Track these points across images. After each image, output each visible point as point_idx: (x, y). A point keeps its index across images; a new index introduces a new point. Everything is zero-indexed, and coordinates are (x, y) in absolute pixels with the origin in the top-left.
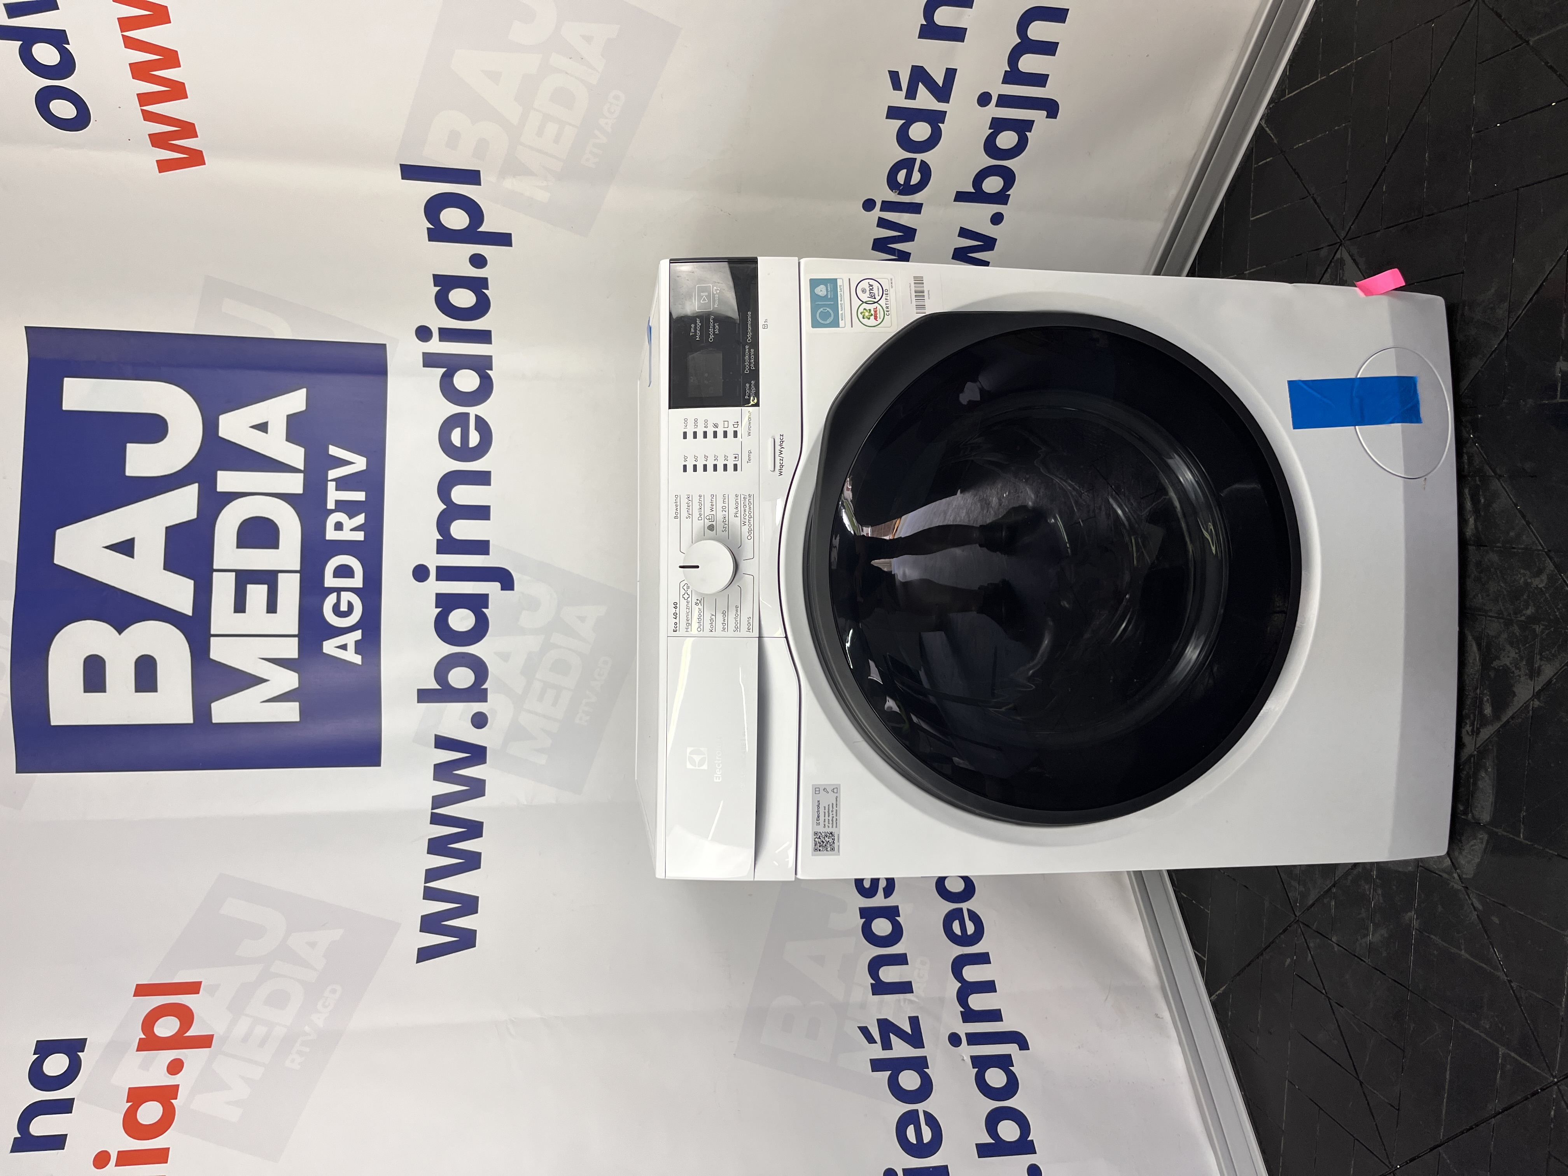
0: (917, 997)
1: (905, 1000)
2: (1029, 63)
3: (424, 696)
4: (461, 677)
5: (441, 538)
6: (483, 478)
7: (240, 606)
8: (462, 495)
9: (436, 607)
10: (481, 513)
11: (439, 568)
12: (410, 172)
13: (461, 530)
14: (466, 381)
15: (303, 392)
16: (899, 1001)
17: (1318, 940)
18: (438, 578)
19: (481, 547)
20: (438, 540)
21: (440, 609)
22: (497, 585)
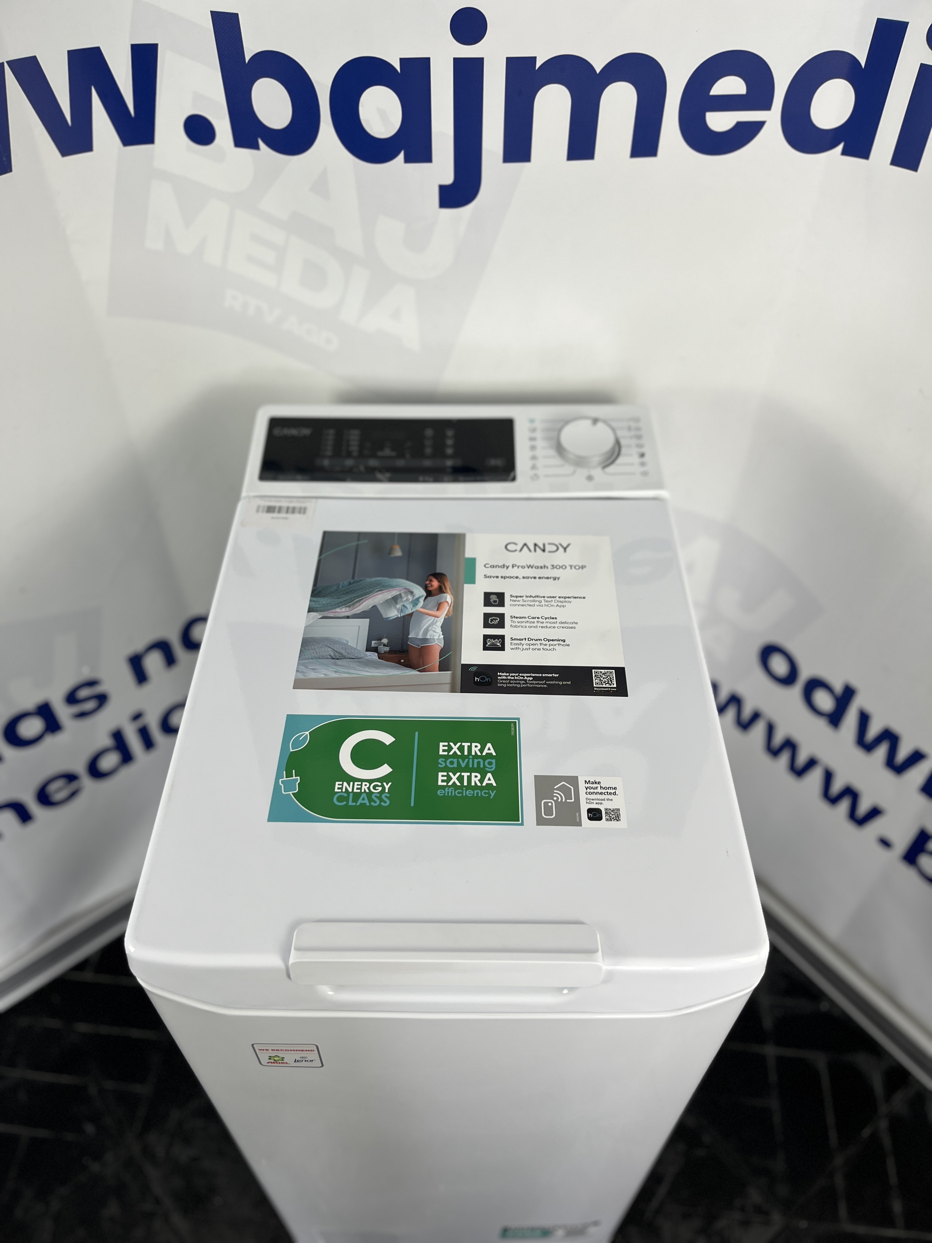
3: (227, 27)
4: (271, 103)
5: (538, 64)
6: (646, 142)
8: (618, 103)
9: (401, 59)
10: (582, 143)
11: (478, 63)
14: (832, 104)
18: (459, 63)
19: (518, 146)
20: (534, 59)
21: (398, 68)
22: (449, 178)
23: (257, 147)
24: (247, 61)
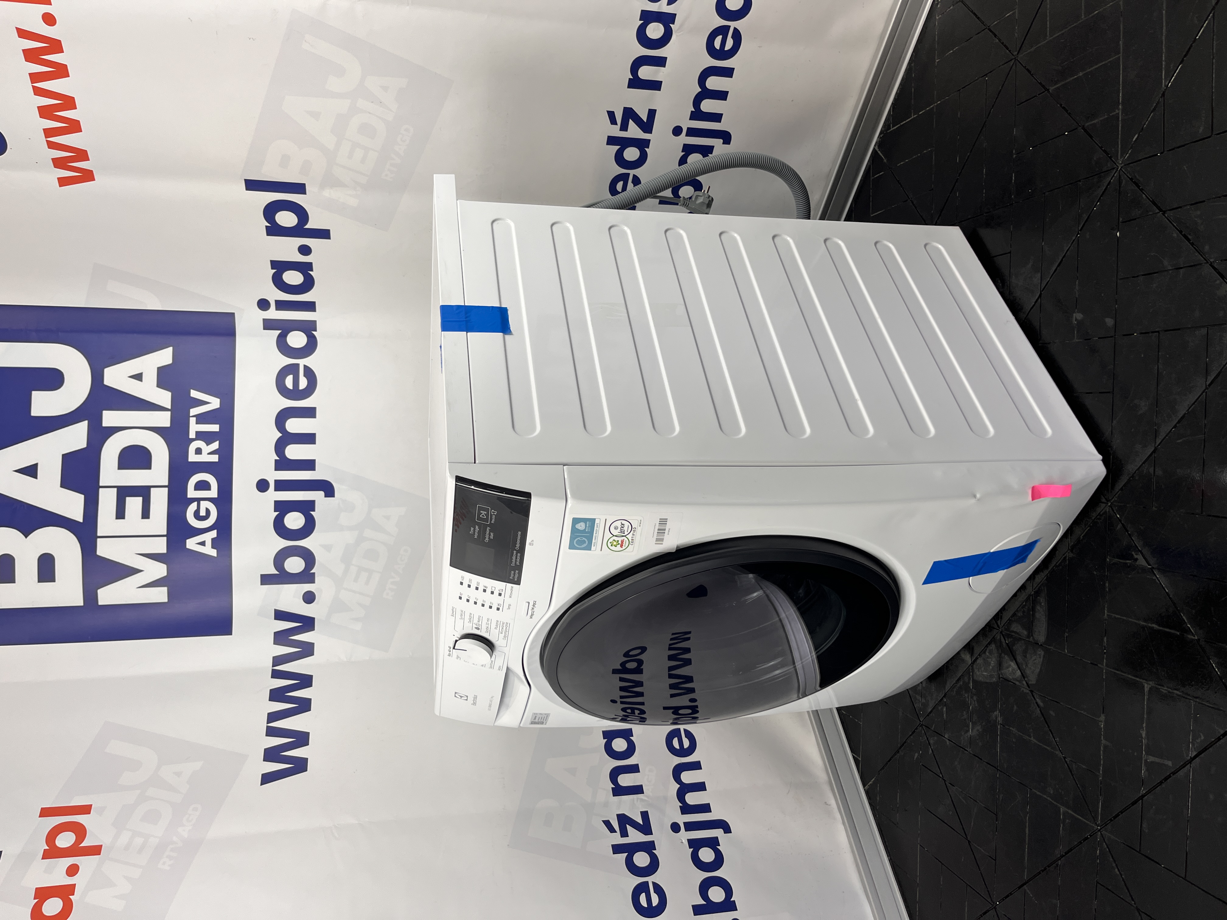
0: (648, 797)
1: (638, 799)
2: (708, 106)
3: (266, 579)
4: (294, 565)
5: (278, 458)
6: (310, 413)
7: (120, 514)
8: (294, 425)
9: (275, 511)
10: (309, 439)
11: (276, 482)
12: (252, 185)
13: (294, 452)
14: (297, 339)
15: (169, 351)
16: (633, 799)
17: (935, 738)
18: (276, 489)
19: (309, 465)
20: (276, 460)
21: (278, 513)
22: (321, 493)
23: (314, 573)
24: (278, 573)
